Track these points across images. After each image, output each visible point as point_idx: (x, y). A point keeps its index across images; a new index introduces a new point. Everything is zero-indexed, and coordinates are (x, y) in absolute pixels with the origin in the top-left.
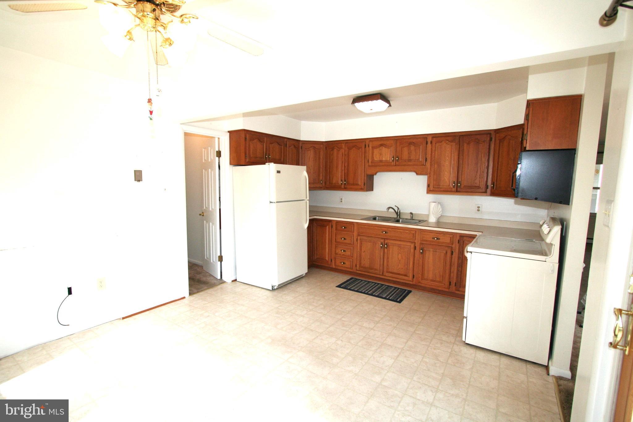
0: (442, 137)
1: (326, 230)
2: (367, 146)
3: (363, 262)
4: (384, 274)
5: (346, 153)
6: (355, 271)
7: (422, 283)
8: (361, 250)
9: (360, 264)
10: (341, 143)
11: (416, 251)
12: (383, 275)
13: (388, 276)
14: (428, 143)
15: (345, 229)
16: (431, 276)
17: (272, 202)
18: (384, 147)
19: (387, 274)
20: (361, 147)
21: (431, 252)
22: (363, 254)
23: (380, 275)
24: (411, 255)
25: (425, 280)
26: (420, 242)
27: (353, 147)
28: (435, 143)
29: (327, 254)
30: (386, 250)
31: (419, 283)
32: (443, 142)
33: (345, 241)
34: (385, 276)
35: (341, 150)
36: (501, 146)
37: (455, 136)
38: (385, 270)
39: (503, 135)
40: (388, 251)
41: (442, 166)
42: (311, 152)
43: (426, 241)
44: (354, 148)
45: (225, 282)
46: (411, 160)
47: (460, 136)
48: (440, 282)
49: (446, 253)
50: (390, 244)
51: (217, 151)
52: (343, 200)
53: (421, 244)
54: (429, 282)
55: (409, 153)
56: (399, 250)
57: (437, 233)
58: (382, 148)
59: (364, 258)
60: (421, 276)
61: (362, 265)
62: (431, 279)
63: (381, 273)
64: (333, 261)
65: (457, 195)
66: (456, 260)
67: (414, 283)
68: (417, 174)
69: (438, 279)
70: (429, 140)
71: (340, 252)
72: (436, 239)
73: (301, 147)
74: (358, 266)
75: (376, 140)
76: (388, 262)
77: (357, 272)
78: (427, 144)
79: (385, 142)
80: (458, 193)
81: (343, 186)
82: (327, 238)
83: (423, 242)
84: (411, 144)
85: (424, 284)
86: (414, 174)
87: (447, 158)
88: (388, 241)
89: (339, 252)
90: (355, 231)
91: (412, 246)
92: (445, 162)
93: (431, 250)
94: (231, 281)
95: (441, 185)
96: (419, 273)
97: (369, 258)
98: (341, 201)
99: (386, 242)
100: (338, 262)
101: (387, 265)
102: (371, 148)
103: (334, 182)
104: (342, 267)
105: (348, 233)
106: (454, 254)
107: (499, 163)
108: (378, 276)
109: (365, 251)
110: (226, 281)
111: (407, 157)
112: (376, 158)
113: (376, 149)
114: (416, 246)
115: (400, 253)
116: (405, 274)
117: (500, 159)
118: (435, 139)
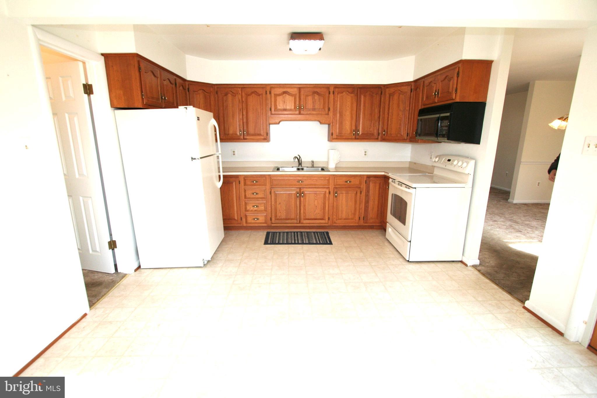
0: (341, 88)
1: (233, 186)
2: (268, 93)
3: (279, 215)
4: (302, 221)
5: (243, 99)
6: (270, 225)
7: (336, 223)
8: (276, 202)
9: (276, 216)
10: (237, 88)
11: (330, 195)
12: (300, 223)
13: (306, 222)
14: (331, 93)
15: (257, 183)
16: (344, 216)
17: (195, 159)
18: (288, 95)
19: (305, 222)
20: (262, 94)
21: (344, 194)
22: (278, 206)
23: (298, 223)
24: (326, 199)
25: (339, 220)
26: (333, 186)
27: (252, 93)
28: (338, 94)
29: (236, 213)
30: (302, 199)
31: (335, 223)
32: (344, 93)
33: (257, 196)
34: (303, 223)
35: (237, 96)
36: (391, 99)
37: (354, 88)
38: (302, 217)
39: (392, 90)
40: (304, 199)
41: (344, 116)
42: (201, 96)
43: (339, 185)
44: (253, 95)
45: (126, 275)
46: (315, 109)
47: (358, 88)
48: (352, 219)
49: (356, 193)
50: (306, 192)
51: (84, 85)
52: (236, 153)
53: (335, 188)
54: (343, 221)
55: (313, 102)
56: (315, 197)
57: (348, 176)
58: (286, 95)
59: (279, 210)
60: (336, 217)
61: (278, 217)
62: (344, 217)
63: (298, 222)
64: (244, 220)
65: (357, 141)
66: (364, 197)
67: (329, 224)
68: (321, 123)
69: (350, 217)
70: (332, 90)
71: (252, 208)
72: (348, 182)
73: (188, 89)
74: (273, 219)
75: (278, 86)
76: (305, 209)
77: (273, 225)
78: (329, 93)
79: (288, 90)
80: (357, 140)
81: (242, 137)
82: (235, 195)
83: (337, 187)
84: (315, 93)
85: (338, 223)
86: (318, 123)
87: (348, 108)
88: (305, 190)
89: (250, 208)
90: (267, 184)
91: (327, 191)
92: (346, 112)
93: (344, 192)
94: (134, 271)
95: (343, 133)
96: (334, 215)
97: (285, 209)
98: (234, 154)
99: (302, 191)
100: (250, 220)
101: (304, 213)
102: (273, 95)
103: (231, 132)
104: (256, 223)
105: (260, 187)
106: (362, 193)
107: (390, 114)
108: (296, 225)
109: (280, 203)
110: (127, 273)
111: (312, 106)
112: (280, 106)
113: (278, 97)
114: (330, 190)
115: (317, 200)
116: (321, 218)
117: (390, 111)
118: (337, 89)
